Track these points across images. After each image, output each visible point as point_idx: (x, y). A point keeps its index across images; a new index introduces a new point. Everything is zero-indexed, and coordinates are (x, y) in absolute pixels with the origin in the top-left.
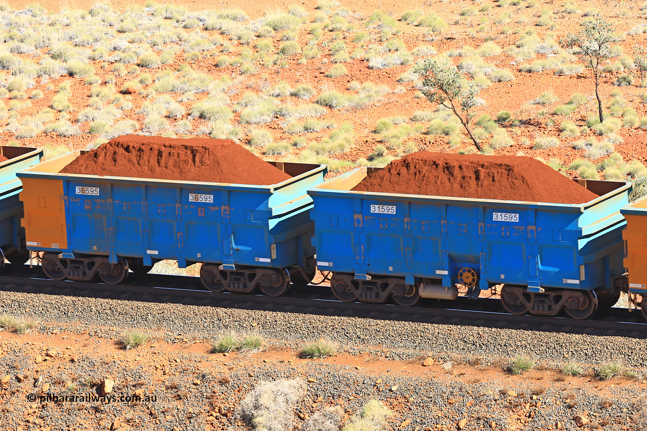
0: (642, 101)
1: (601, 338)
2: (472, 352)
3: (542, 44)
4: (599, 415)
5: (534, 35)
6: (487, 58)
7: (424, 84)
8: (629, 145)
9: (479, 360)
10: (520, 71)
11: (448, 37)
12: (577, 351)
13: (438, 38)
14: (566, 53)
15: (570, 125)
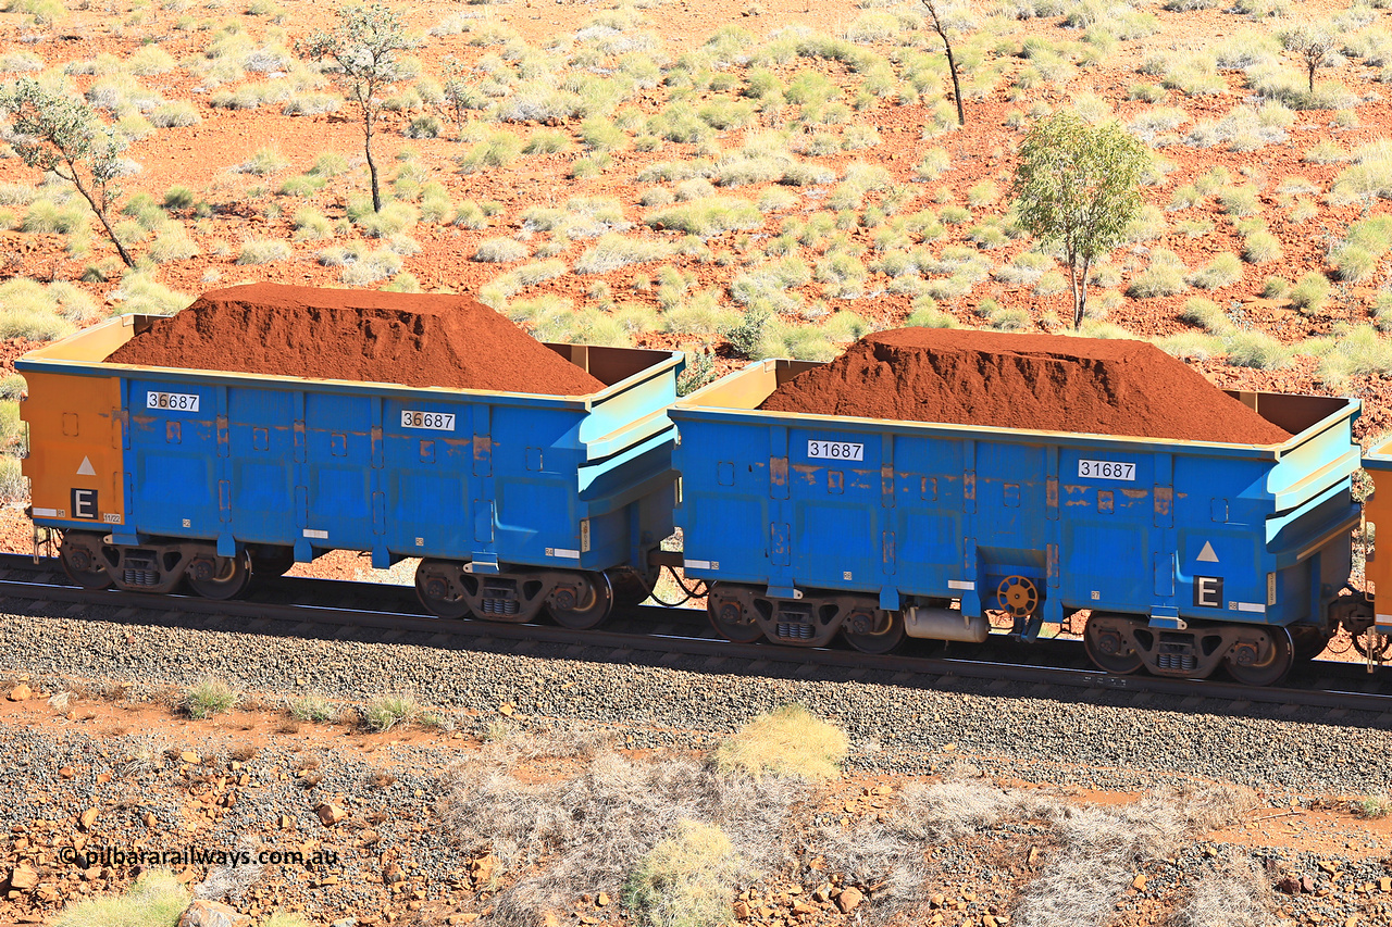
0: (460, 169)
1: (372, 648)
2: (110, 674)
3: (257, 52)
4: (367, 802)
5: (243, 33)
6: (146, 78)
7: (16, 131)
8: (433, 259)
9: (125, 689)
10: (213, 106)
11: (66, 35)
12: (322, 673)
13: (47, 36)
14: (308, 70)
15: (312, 216)
